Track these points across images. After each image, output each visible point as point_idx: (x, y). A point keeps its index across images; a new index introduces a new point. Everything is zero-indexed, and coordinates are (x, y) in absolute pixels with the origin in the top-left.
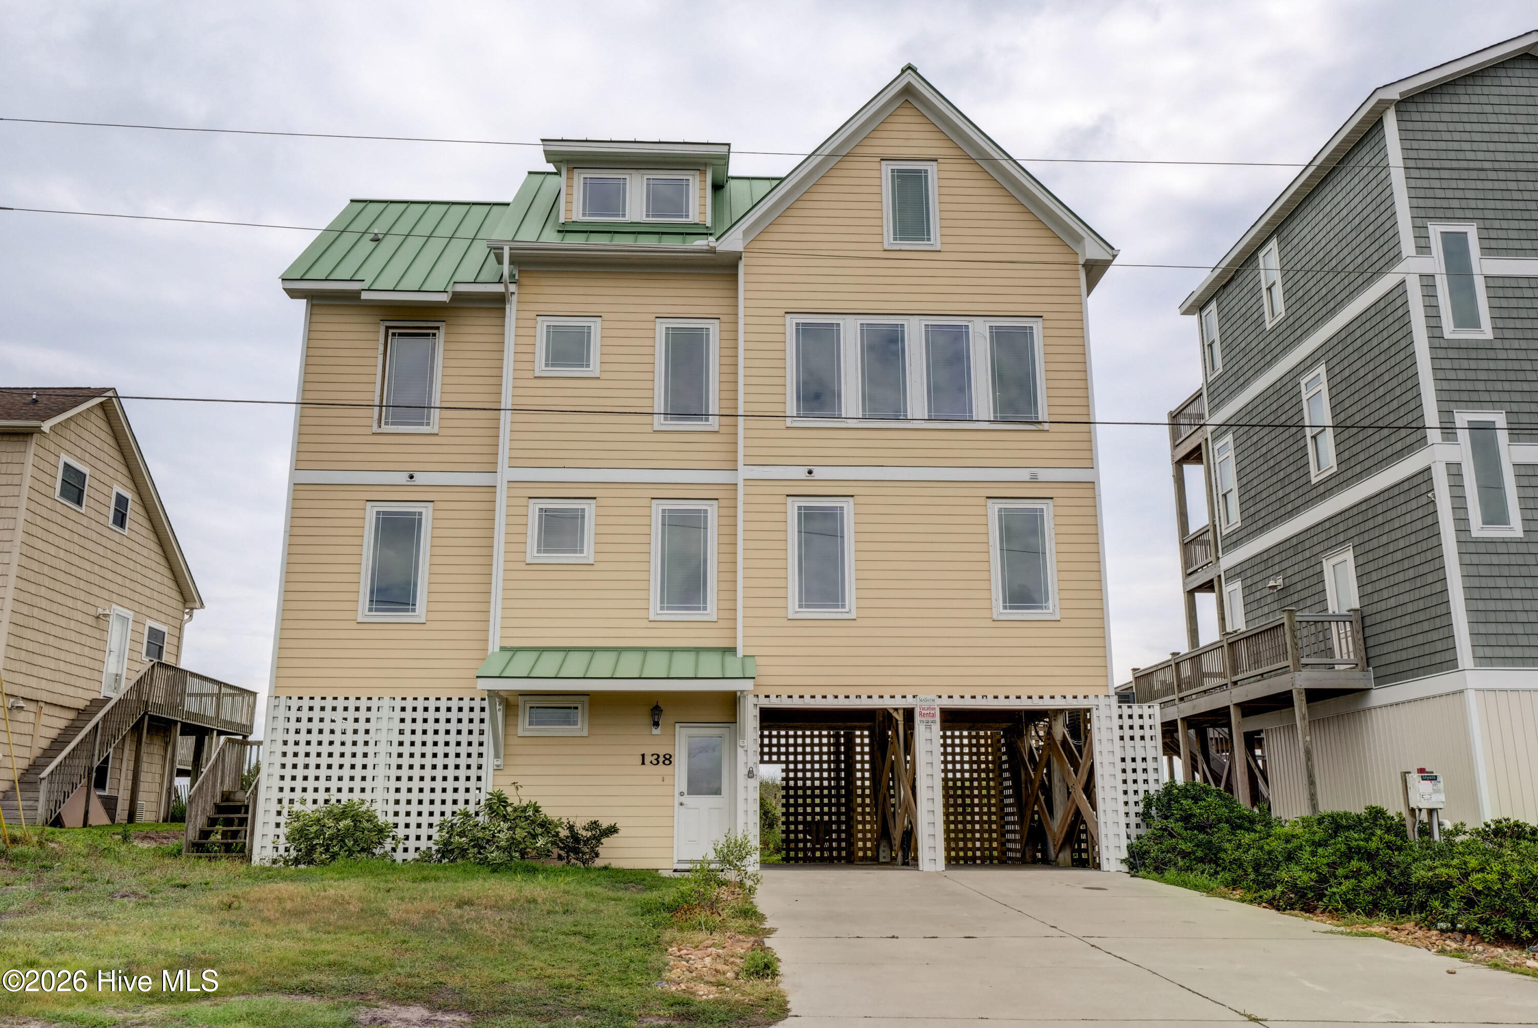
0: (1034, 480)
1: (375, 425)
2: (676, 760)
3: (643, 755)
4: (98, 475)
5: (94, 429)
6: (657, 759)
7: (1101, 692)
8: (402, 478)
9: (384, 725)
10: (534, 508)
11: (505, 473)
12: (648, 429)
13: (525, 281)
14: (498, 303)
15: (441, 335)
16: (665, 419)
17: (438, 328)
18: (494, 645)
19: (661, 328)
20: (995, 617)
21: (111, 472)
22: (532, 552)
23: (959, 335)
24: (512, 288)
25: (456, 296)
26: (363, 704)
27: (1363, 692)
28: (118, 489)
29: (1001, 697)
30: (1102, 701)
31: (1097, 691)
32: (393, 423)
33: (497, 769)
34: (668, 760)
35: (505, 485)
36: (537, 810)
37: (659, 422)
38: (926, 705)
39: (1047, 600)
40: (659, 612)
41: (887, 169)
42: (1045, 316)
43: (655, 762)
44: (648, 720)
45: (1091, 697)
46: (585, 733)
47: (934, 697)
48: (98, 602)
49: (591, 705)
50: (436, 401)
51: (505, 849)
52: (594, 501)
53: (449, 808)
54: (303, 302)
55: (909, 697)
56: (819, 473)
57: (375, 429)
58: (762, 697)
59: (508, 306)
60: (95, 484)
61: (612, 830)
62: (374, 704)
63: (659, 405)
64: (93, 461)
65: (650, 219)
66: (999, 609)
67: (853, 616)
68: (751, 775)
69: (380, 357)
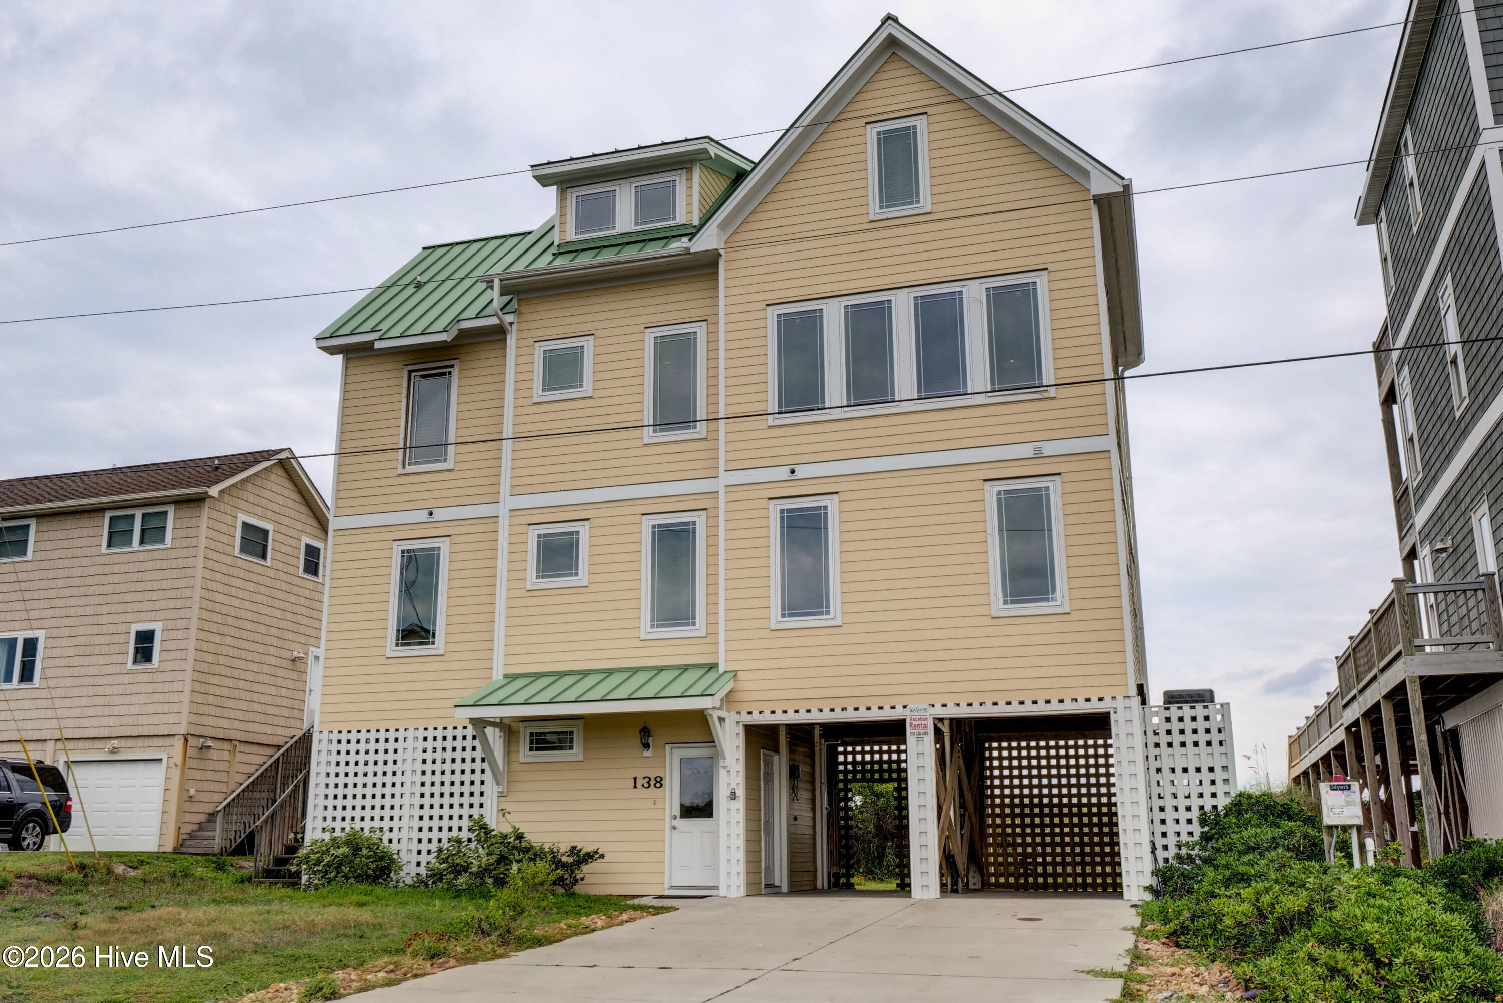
0: (1038, 456)
1: (400, 466)
2: (667, 782)
3: (635, 779)
4: (283, 529)
6: (648, 782)
7: (1119, 693)
8: (423, 516)
9: (409, 755)
10: (532, 534)
11: (508, 502)
12: (638, 443)
13: (524, 309)
14: (498, 334)
15: (455, 372)
16: (655, 431)
17: (452, 366)
18: (498, 675)
19: (649, 338)
20: (994, 614)
21: (299, 526)
22: (531, 578)
23: (953, 303)
24: (509, 318)
25: (463, 333)
26: (392, 736)
28: (306, 540)
29: (1002, 703)
30: (1120, 703)
31: (1113, 692)
32: (415, 464)
33: (501, 795)
34: (659, 782)
35: (507, 513)
36: (520, 837)
37: (648, 435)
38: (917, 715)
39: (1054, 591)
40: (650, 630)
41: (872, 133)
42: (1050, 267)
43: (646, 785)
44: (637, 742)
45: (1108, 699)
46: (581, 758)
47: (926, 706)
48: (292, 646)
49: (586, 729)
50: (452, 439)
51: (477, 874)
52: (587, 522)
53: (445, 835)
54: (340, 357)
55: (899, 708)
56: (801, 472)
57: (400, 471)
58: (744, 713)
59: (508, 336)
60: (281, 538)
61: (590, 857)
62: (401, 735)
63: (648, 419)
64: (276, 517)
65: (640, 228)
66: (998, 605)
67: (838, 622)
68: (733, 796)
69: (404, 401)
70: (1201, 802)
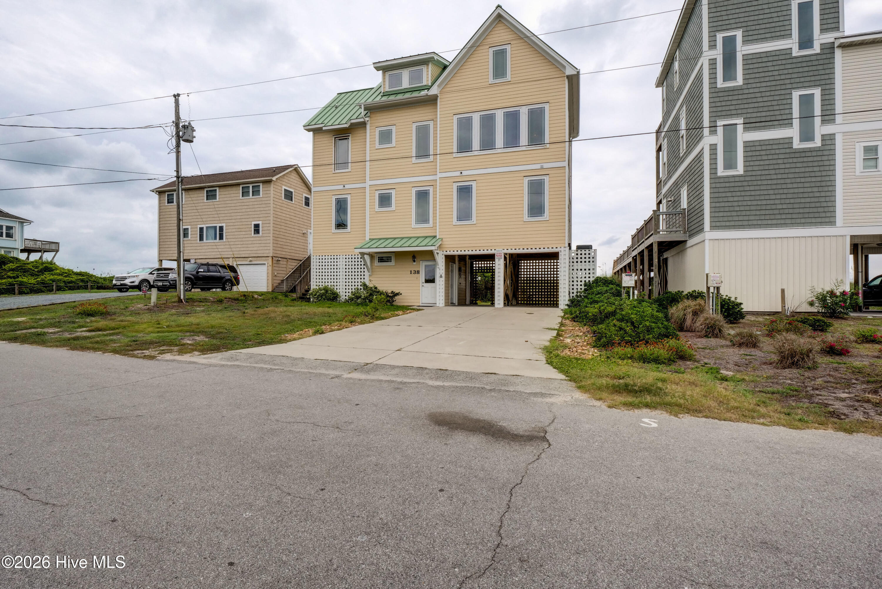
0: (542, 168)
1: (333, 170)
2: (420, 272)
3: (411, 271)
4: (297, 191)
5: (294, 178)
7: (563, 246)
9: (341, 263)
10: (377, 194)
11: (369, 183)
12: (410, 163)
13: (372, 116)
14: (363, 125)
15: (350, 138)
16: (416, 159)
17: (349, 136)
18: (367, 239)
19: (414, 126)
20: (524, 220)
21: (302, 190)
22: (377, 208)
23: (517, 114)
24: (367, 119)
25: (352, 124)
26: (335, 257)
27: (685, 242)
28: (305, 195)
29: (525, 249)
30: (562, 249)
31: (561, 245)
32: (338, 170)
33: (370, 276)
34: (418, 272)
35: (368, 186)
36: (376, 288)
37: (414, 160)
38: (499, 252)
39: (544, 213)
40: (415, 225)
41: (491, 51)
42: (550, 101)
43: (414, 273)
44: (412, 260)
45: (559, 248)
47: (502, 250)
48: (303, 229)
49: (396, 256)
50: (350, 161)
51: (363, 299)
52: (394, 190)
53: (353, 287)
54: (312, 132)
55: (493, 250)
56: (464, 173)
57: (333, 172)
58: (445, 252)
59: (367, 126)
60: (296, 194)
61: (397, 294)
62: (338, 257)
63: (414, 154)
64: (295, 187)
65: (411, 86)
66: (526, 217)
67: (475, 223)
68: (441, 277)
69: (334, 148)
70: (585, 279)
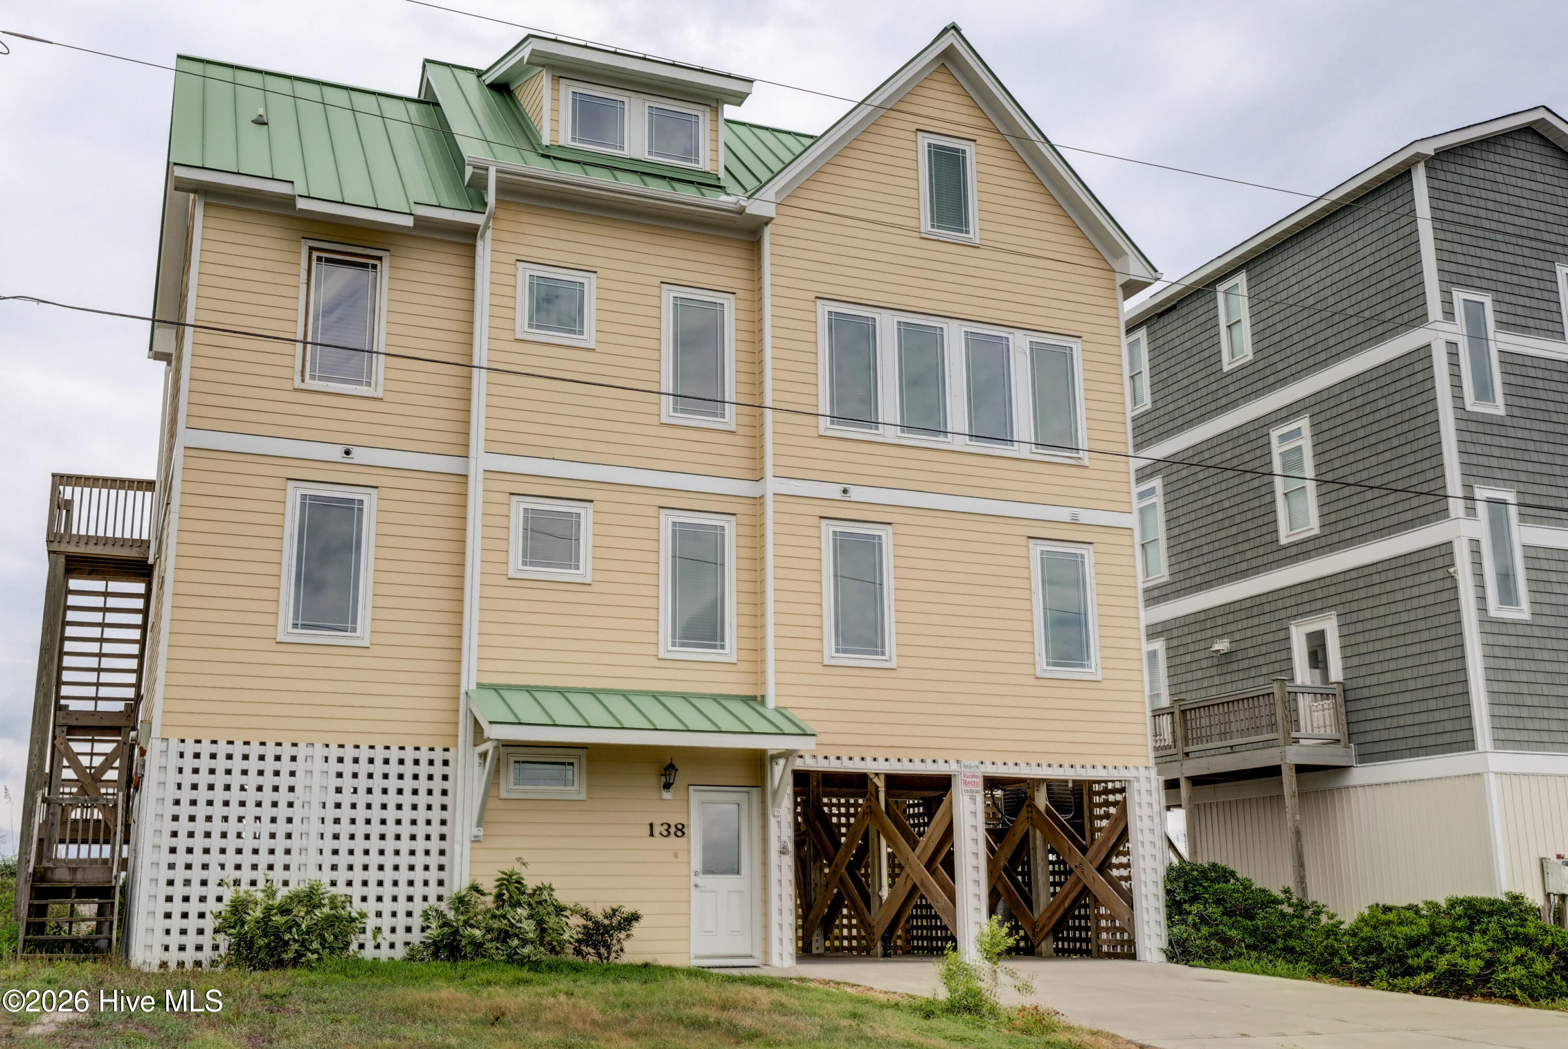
0: (1075, 522)
1: (298, 378)
2: (690, 831)
3: (651, 825)
6: (667, 830)
7: (1140, 763)
9: (315, 780)
10: (518, 508)
11: (481, 460)
12: (655, 420)
14: (467, 236)
15: (385, 267)
16: (675, 402)
17: (380, 259)
18: (470, 683)
19: (668, 296)
20: (1039, 674)
22: (515, 564)
23: (999, 348)
26: (285, 751)
30: (1143, 773)
31: (1137, 761)
32: (321, 378)
34: (681, 830)
35: (481, 475)
36: (550, 894)
37: (668, 408)
38: (968, 771)
39: (1088, 657)
40: (670, 648)
41: (924, 141)
42: (1086, 337)
43: (665, 833)
44: (655, 781)
45: (1132, 768)
46: (583, 796)
47: (977, 763)
49: (590, 760)
50: (381, 347)
52: (591, 505)
56: (856, 494)
57: (297, 383)
58: (794, 757)
59: (479, 243)
62: (300, 752)
63: (667, 385)
65: (654, 158)
66: (1042, 666)
67: (893, 665)
68: (783, 852)
69: (303, 288)
